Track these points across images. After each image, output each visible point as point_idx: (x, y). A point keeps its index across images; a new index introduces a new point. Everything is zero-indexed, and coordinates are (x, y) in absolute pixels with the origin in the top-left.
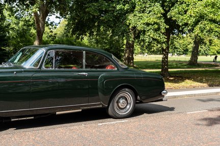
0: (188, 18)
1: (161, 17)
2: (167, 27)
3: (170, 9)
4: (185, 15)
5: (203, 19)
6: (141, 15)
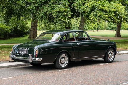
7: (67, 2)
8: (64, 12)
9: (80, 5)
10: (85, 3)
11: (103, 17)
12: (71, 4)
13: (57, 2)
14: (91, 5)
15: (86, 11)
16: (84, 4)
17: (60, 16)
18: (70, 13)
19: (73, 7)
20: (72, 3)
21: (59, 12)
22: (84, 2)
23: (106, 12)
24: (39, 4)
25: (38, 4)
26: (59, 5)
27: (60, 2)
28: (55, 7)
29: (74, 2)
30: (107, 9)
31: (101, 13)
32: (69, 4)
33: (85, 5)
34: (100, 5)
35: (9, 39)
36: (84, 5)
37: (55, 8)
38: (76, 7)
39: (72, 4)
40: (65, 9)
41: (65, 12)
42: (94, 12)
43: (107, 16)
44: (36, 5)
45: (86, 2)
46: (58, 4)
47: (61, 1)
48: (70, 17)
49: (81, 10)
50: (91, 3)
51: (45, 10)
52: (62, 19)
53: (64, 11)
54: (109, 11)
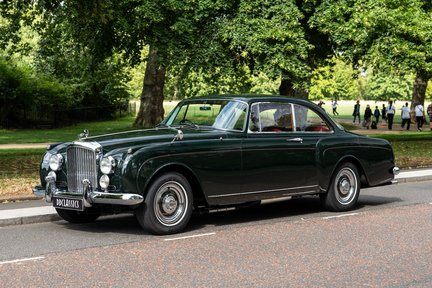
0: (354, 30)
1: (298, 27)
2: (311, 47)
3: (314, 11)
4: (347, 24)
5: (385, 32)
6: (253, 21)
7: (296, 9)
8: (286, 42)
9: (335, 20)
10: (351, 12)
11: (410, 58)
12: (308, 15)
13: (260, 11)
14: (373, 19)
15: (357, 39)
16: (348, 17)
17: (273, 55)
18: (304, 46)
19: (312, 26)
20: (311, 14)
21: (271, 42)
22: (349, 9)
23: (417, 41)
24: (206, 15)
25: (201, 15)
26: (269, 18)
27: (273, 8)
28: (255, 24)
29: (317, 9)
30: (422, 34)
31: (405, 47)
32: (302, 16)
33: (351, 20)
34: (399, 19)
35: (70, 125)
36: (347, 20)
37: (255, 30)
38: (323, 26)
39: (312, 18)
40: (289, 34)
41: (288, 43)
42: (382, 40)
43: (422, 54)
44: (197, 18)
45: (354, 11)
46: (266, 16)
47: (277, 7)
48: (303, 56)
49: (339, 37)
50: (372, 14)
51: (225, 35)
52: (282, 65)
53: (288, 39)
54: (426, 39)
